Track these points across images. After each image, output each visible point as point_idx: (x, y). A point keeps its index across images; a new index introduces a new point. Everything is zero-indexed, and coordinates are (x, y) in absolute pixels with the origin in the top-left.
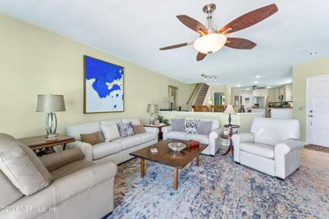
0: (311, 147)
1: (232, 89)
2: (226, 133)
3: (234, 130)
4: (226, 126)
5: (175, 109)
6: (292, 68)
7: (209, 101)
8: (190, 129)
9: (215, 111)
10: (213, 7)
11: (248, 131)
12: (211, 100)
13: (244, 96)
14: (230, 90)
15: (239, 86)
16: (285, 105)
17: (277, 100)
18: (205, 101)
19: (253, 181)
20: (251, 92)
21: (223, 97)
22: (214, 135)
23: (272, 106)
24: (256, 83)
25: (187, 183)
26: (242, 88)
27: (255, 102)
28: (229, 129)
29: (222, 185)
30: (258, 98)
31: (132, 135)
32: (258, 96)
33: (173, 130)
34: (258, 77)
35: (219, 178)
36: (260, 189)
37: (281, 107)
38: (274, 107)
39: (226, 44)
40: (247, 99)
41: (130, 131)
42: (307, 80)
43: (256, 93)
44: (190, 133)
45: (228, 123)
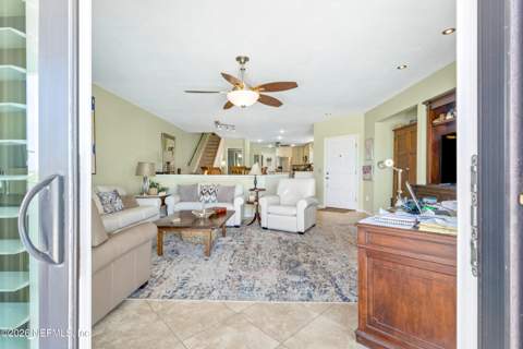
0: (328, 209)
1: (252, 144)
2: (252, 198)
3: (260, 194)
4: (252, 190)
5: (173, 173)
6: (313, 126)
7: (221, 161)
8: (207, 198)
9: (229, 173)
10: (246, 59)
11: (274, 193)
12: (224, 159)
13: (266, 156)
14: (248, 145)
15: (259, 141)
16: (309, 167)
17: (302, 162)
18: (216, 161)
19: (280, 238)
20: (273, 150)
21: (240, 156)
22: (239, 201)
23: (295, 169)
24: (279, 138)
25: (219, 250)
26: (262, 144)
27: (278, 165)
28: (254, 192)
29: (254, 245)
30: (282, 159)
31: (123, 209)
32: (282, 155)
33: (181, 201)
34: (282, 132)
35: (250, 241)
36: (286, 242)
37: (305, 170)
38: (298, 170)
39: (259, 100)
40: (269, 160)
41: (119, 204)
42: (326, 140)
43: (279, 152)
44: (207, 202)
45: (253, 187)
